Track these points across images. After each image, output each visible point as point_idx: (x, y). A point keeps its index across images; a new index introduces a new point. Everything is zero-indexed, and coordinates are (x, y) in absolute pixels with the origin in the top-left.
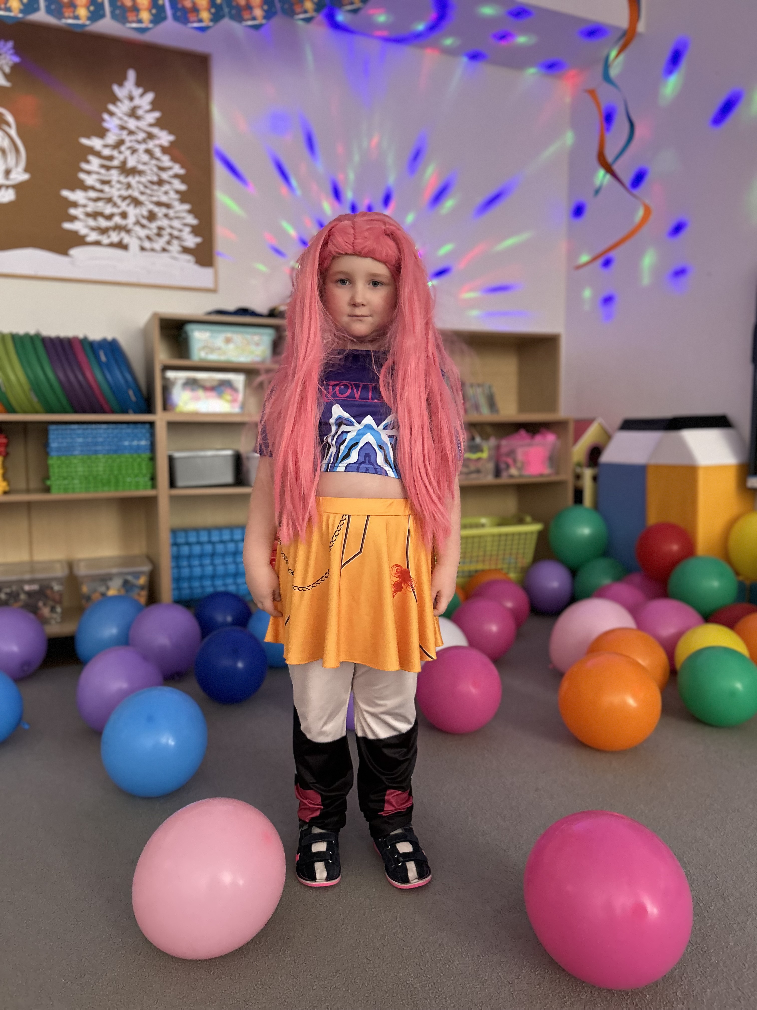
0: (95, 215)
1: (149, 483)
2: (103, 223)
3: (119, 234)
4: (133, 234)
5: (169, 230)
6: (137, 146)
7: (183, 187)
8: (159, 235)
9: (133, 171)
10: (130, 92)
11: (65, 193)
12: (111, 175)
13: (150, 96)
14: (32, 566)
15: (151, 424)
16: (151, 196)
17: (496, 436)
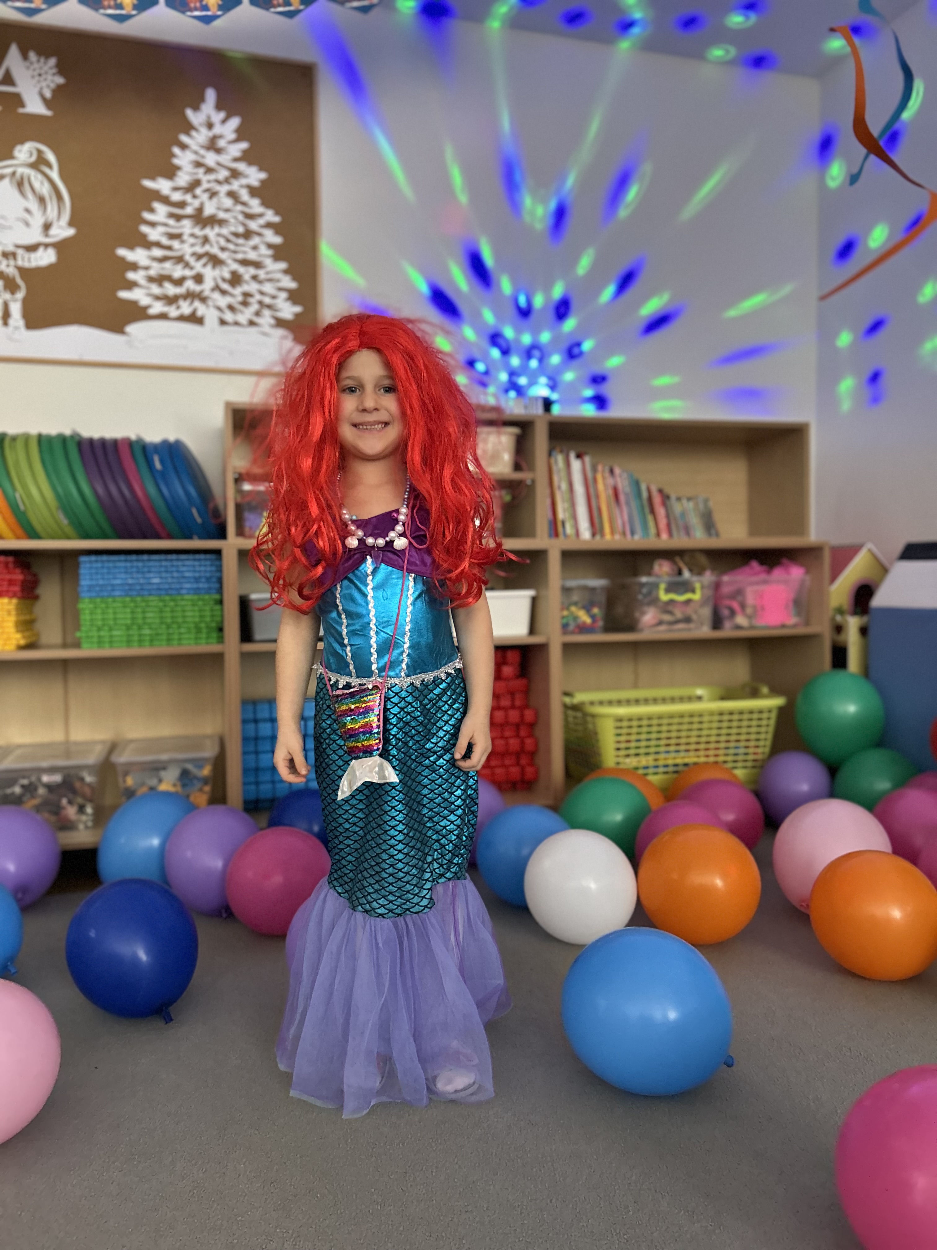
0: (160, 280)
1: (215, 635)
2: (171, 290)
3: (192, 303)
4: (210, 303)
5: (258, 297)
6: (217, 188)
7: (277, 240)
8: (245, 304)
9: (213, 221)
10: (209, 117)
11: (122, 252)
12: (182, 227)
13: (235, 122)
14: (67, 748)
15: (218, 552)
16: (235, 252)
17: (713, 569)
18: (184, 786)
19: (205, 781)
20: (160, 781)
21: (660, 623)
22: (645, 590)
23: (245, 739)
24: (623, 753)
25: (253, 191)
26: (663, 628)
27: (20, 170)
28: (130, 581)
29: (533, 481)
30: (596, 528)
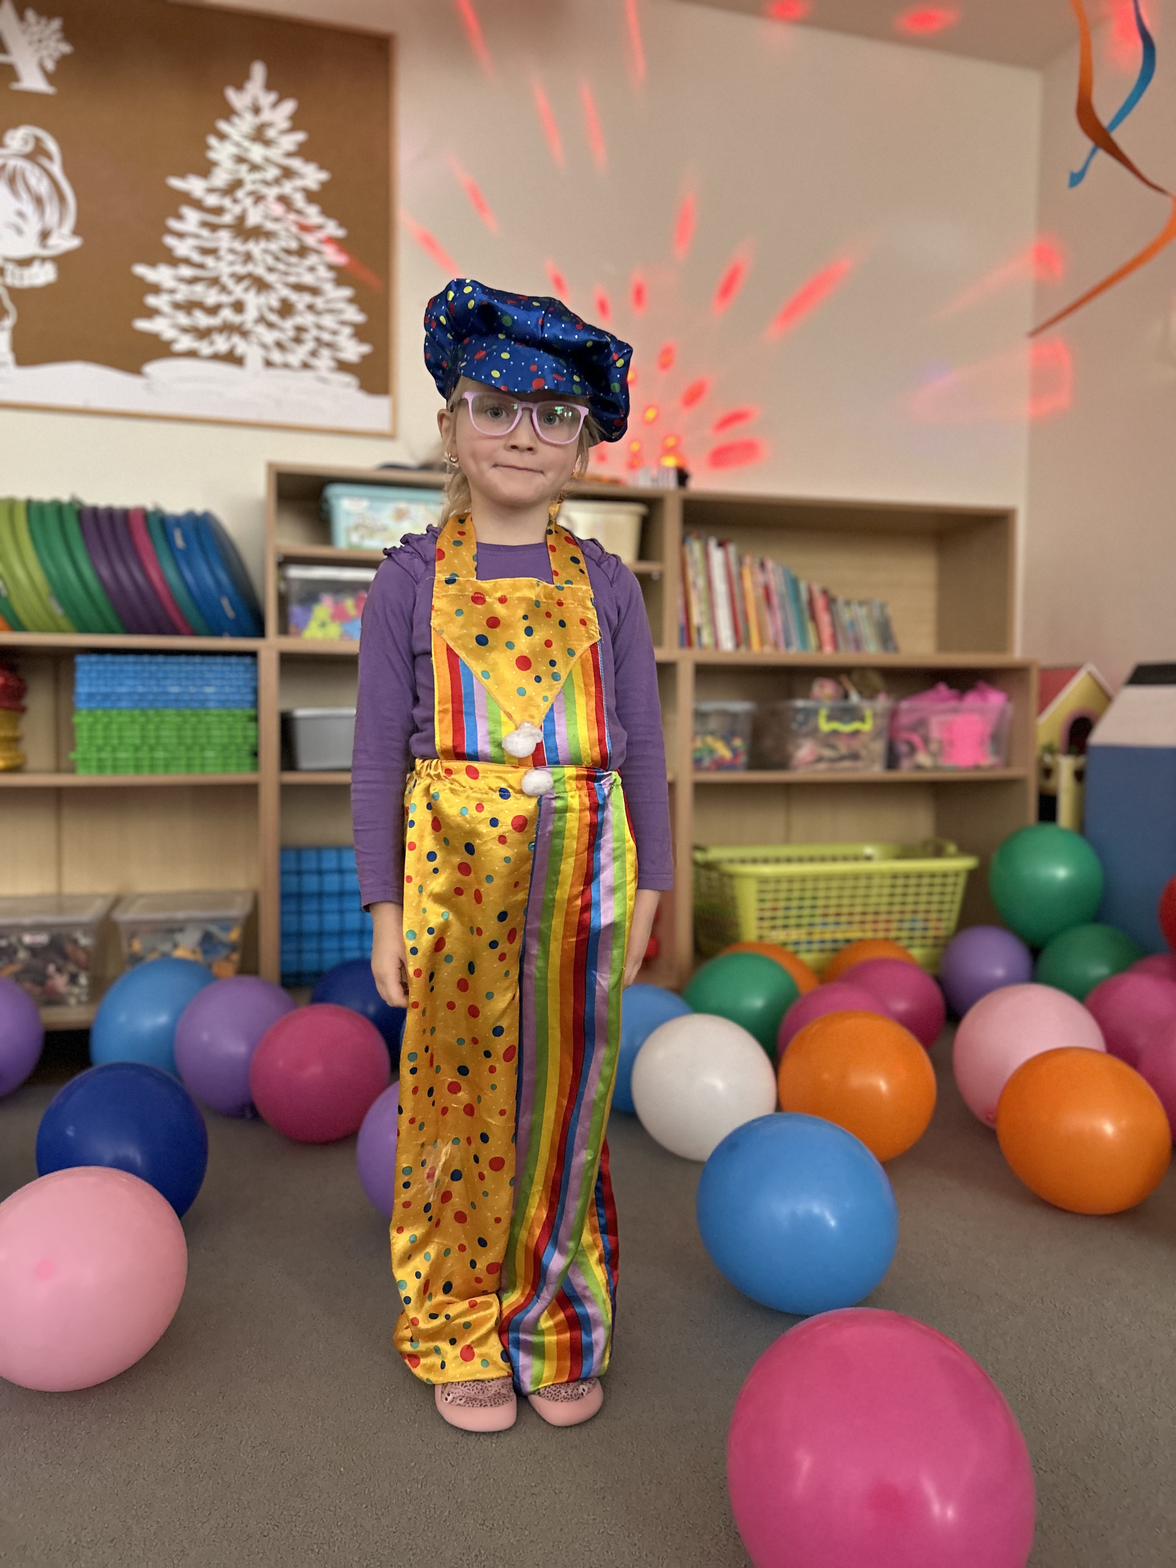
0: (189, 307)
1: (248, 761)
2: (202, 320)
3: (229, 338)
4: (253, 339)
5: (314, 332)
6: (265, 190)
7: (340, 259)
8: (298, 340)
9: (258, 233)
10: (256, 99)
11: (141, 270)
12: (218, 239)
13: (289, 107)
14: (60, 901)
15: (253, 655)
16: (286, 274)
17: (889, 692)
18: (205, 952)
19: (233, 947)
20: (176, 946)
21: (820, 759)
22: (800, 717)
23: (285, 897)
24: (767, 923)
25: (311, 196)
26: (822, 766)
27: (12, 163)
28: (140, 689)
29: (661, 575)
30: (740, 636)
